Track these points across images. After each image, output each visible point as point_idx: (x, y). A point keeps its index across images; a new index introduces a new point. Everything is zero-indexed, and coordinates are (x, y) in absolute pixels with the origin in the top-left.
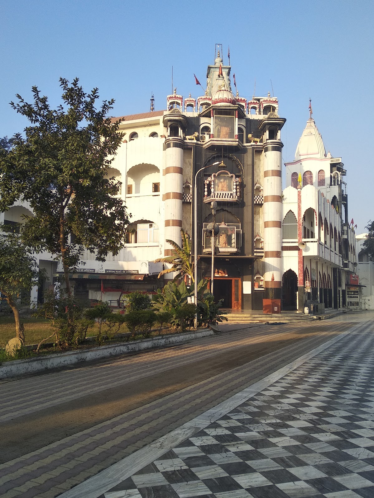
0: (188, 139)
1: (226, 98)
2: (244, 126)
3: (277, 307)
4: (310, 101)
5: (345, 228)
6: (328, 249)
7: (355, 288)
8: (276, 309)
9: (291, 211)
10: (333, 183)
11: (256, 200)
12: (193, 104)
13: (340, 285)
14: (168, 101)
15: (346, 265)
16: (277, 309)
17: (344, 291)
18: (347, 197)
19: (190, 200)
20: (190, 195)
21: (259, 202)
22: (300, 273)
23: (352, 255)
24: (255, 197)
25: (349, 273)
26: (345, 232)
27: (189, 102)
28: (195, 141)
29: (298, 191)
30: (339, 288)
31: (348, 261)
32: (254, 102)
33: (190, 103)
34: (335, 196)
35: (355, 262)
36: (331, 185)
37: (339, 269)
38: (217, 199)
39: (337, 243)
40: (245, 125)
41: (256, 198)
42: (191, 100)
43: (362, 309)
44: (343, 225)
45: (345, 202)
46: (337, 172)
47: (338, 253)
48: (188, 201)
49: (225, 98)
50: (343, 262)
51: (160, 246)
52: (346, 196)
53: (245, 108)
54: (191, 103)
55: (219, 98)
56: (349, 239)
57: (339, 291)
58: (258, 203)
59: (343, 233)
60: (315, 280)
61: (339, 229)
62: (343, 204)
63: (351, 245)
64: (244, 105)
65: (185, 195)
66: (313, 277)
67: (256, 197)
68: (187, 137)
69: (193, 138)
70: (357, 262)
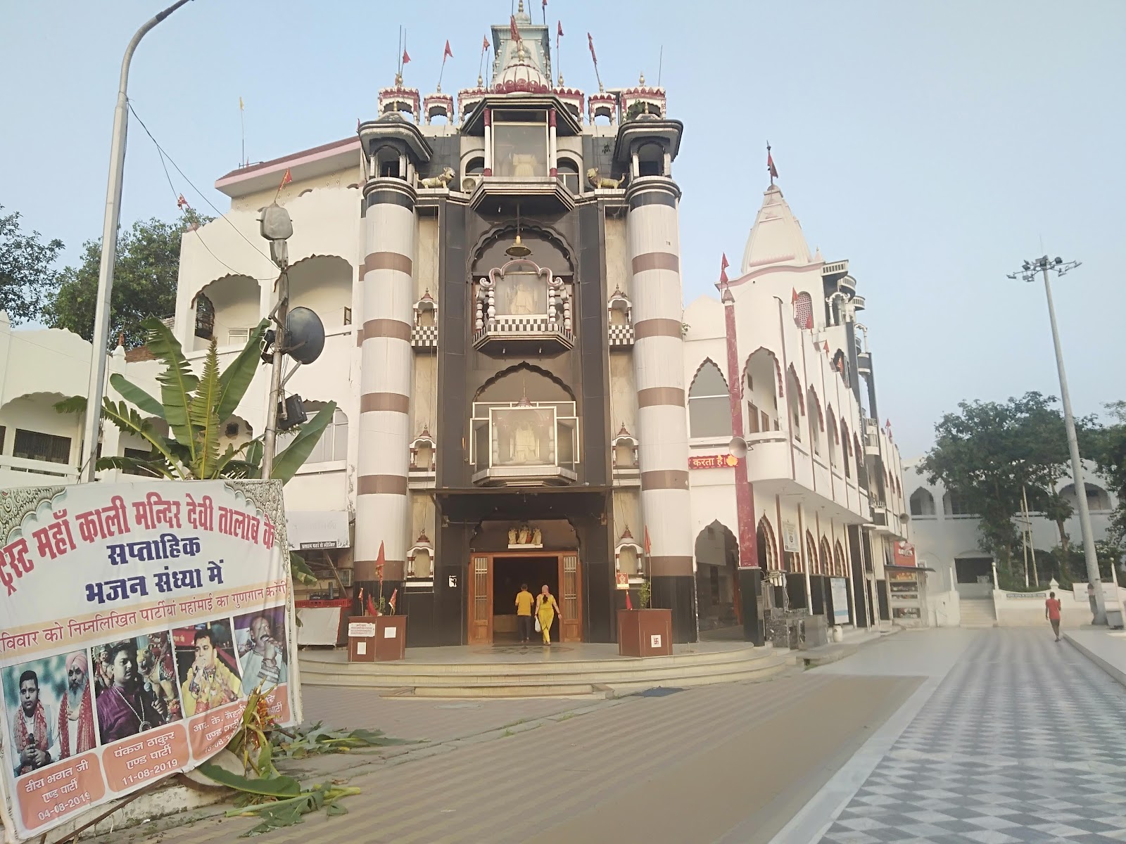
0: (427, 186)
1: (523, 81)
2: (578, 155)
3: (659, 637)
4: (769, 148)
5: (871, 430)
6: (826, 468)
7: (908, 574)
8: (656, 642)
9: (711, 361)
10: (832, 321)
11: (614, 336)
12: (445, 106)
13: (869, 568)
14: (381, 101)
15: (880, 519)
16: (660, 640)
17: (881, 584)
18: (870, 359)
19: (431, 342)
20: (433, 328)
21: (621, 341)
22: (744, 531)
23: (896, 496)
24: (610, 328)
25: (888, 537)
26: (873, 441)
27: (435, 102)
28: (446, 190)
29: (726, 307)
30: (866, 576)
31: (887, 510)
32: (602, 98)
33: (436, 105)
34: (839, 351)
35: (903, 512)
36: (828, 325)
37: (863, 528)
38: (502, 333)
39: (852, 461)
40: (579, 151)
41: (614, 332)
42: (439, 98)
43: (928, 626)
44: (864, 424)
45: (868, 371)
46: (841, 294)
47: (856, 485)
48: (428, 344)
49: (520, 82)
50: (872, 510)
51: (349, 469)
52: (867, 356)
53: (579, 111)
54: (440, 105)
55: (505, 82)
56: (884, 458)
57: (869, 582)
58: (618, 343)
59: (867, 442)
60: (797, 554)
61: (854, 427)
62: (863, 374)
63: (890, 473)
64: (578, 105)
65: (418, 328)
66: (787, 542)
67: (613, 327)
68: (426, 181)
69: (439, 182)
70: (909, 512)
